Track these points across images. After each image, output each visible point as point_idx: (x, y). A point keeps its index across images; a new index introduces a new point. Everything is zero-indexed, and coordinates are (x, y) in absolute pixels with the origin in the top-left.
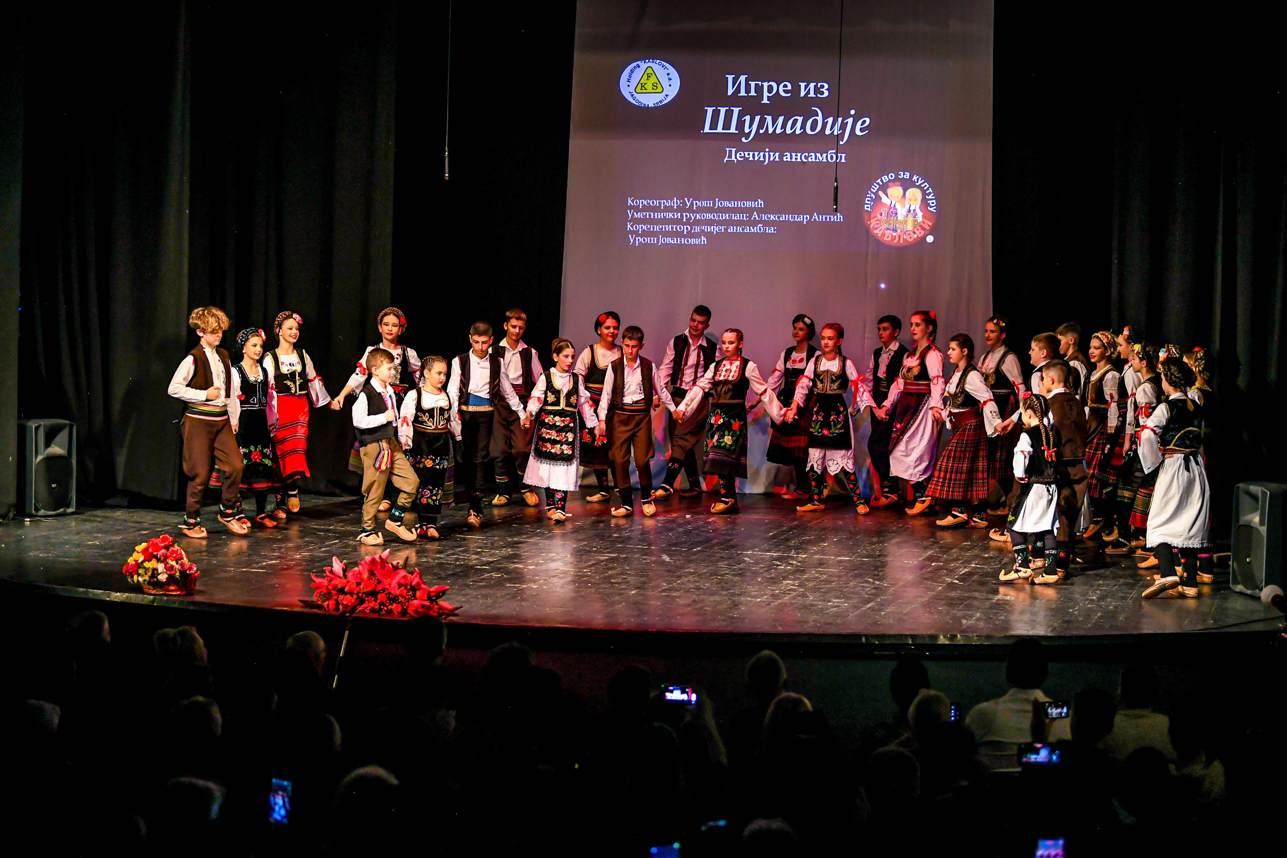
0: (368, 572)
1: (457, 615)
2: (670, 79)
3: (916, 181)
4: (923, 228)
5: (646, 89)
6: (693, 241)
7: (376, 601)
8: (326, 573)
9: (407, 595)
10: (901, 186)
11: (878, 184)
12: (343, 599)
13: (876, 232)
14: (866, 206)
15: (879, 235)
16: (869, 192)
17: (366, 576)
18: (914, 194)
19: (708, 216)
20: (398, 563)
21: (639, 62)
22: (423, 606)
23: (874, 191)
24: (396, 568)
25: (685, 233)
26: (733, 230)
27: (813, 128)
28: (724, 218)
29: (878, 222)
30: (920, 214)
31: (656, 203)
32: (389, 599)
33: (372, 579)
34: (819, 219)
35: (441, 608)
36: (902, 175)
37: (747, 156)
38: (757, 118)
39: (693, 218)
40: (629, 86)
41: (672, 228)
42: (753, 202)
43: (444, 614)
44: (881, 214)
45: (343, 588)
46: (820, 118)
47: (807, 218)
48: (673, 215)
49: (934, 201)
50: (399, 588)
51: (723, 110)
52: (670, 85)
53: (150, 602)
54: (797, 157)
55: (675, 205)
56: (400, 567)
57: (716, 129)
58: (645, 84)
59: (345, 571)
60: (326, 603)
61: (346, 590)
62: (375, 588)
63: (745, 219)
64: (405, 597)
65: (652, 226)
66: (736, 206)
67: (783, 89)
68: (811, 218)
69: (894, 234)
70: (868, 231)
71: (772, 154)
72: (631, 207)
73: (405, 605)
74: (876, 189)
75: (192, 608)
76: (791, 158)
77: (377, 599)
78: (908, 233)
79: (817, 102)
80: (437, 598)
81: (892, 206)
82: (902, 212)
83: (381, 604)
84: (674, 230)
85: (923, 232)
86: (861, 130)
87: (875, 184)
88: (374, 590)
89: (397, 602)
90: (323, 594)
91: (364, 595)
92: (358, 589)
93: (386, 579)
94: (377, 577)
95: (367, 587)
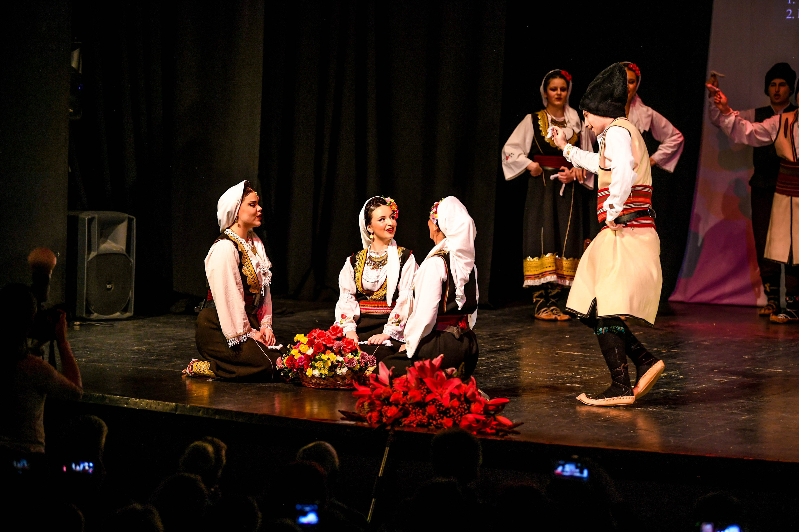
0: (417, 379)
1: (517, 433)
7: (424, 414)
8: (369, 381)
9: (459, 407)
12: (386, 411)
17: (414, 385)
20: (453, 370)
22: (478, 421)
24: (450, 376)
32: (440, 413)
33: (420, 388)
35: (500, 424)
43: (502, 430)
45: (388, 398)
50: (451, 400)
53: (172, 410)
56: (455, 376)
59: (391, 378)
60: (370, 414)
61: (391, 400)
62: (424, 399)
64: (457, 409)
73: (458, 420)
75: (217, 417)
77: (425, 411)
80: (495, 413)
83: (430, 417)
88: (422, 400)
89: (448, 415)
90: (366, 404)
91: (411, 406)
92: (404, 399)
93: (437, 388)
94: (426, 386)
95: (414, 397)
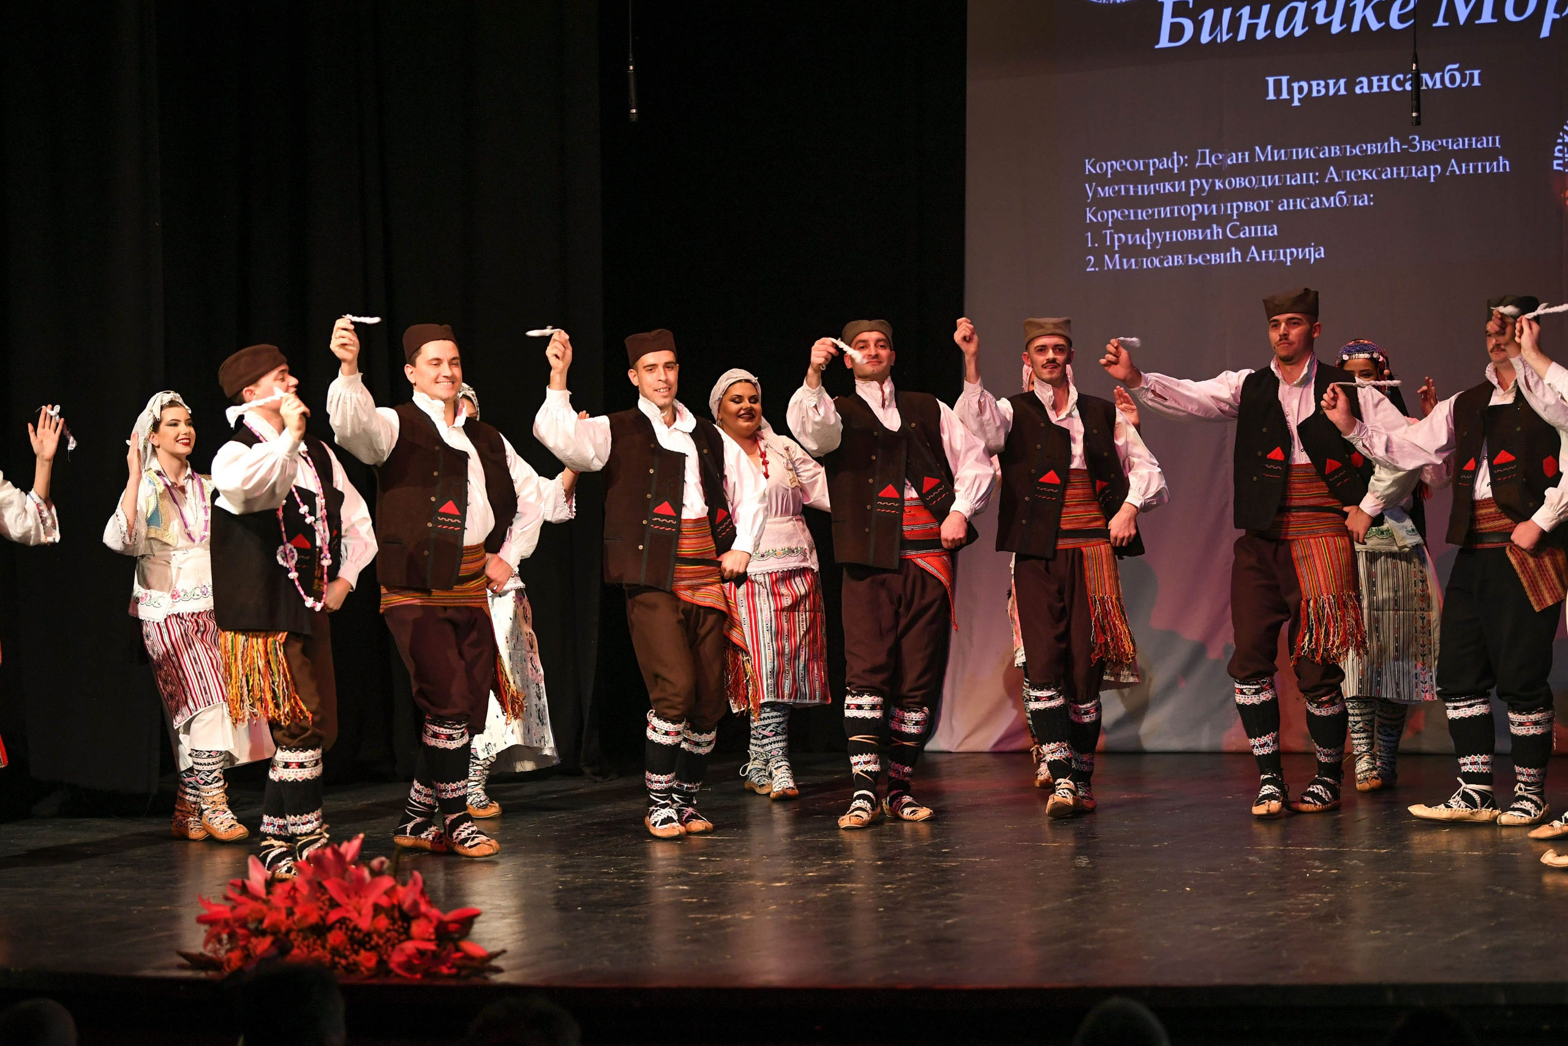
0: (309, 882)
7: (324, 947)
8: (229, 892)
9: (389, 930)
17: (304, 890)
20: (382, 863)
22: (421, 953)
24: (376, 873)
32: (353, 943)
33: (317, 899)
35: (469, 957)
43: (466, 968)
45: (259, 923)
50: (374, 916)
56: (386, 872)
61: (265, 925)
64: (386, 935)
73: (385, 952)
77: (326, 940)
83: (335, 951)
88: (321, 923)
89: (368, 946)
90: (225, 937)
91: (301, 934)
92: (289, 922)
93: (348, 897)
94: (328, 893)
95: (305, 916)
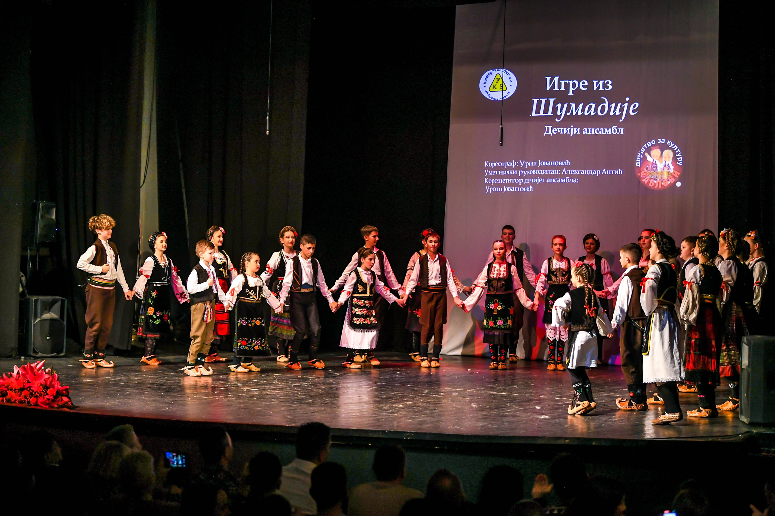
2: (511, 81)
3: (669, 144)
4: (674, 177)
5: (496, 89)
6: (525, 189)
10: (659, 148)
11: (645, 148)
13: (643, 180)
14: (637, 163)
15: (646, 183)
16: (639, 154)
18: (668, 153)
19: (534, 172)
21: (491, 71)
23: (642, 153)
25: (520, 184)
26: (550, 181)
27: (602, 111)
28: (544, 173)
29: (645, 174)
30: (672, 167)
31: (502, 164)
34: (607, 173)
36: (660, 141)
37: (559, 131)
38: (566, 105)
39: (525, 174)
40: (485, 87)
41: (512, 181)
42: (563, 162)
44: (647, 169)
46: (606, 105)
47: (599, 172)
48: (512, 172)
49: (681, 158)
51: (543, 101)
52: (511, 86)
54: (592, 131)
55: (514, 165)
57: (539, 113)
58: (496, 85)
63: (557, 173)
65: (499, 180)
66: (552, 165)
67: (582, 85)
68: (601, 172)
69: (655, 182)
70: (639, 181)
71: (575, 129)
72: (487, 168)
74: (643, 151)
76: (588, 132)
78: (664, 180)
79: (605, 93)
81: (654, 163)
82: (660, 166)
84: (513, 182)
85: (674, 180)
86: (633, 111)
87: (642, 148)
